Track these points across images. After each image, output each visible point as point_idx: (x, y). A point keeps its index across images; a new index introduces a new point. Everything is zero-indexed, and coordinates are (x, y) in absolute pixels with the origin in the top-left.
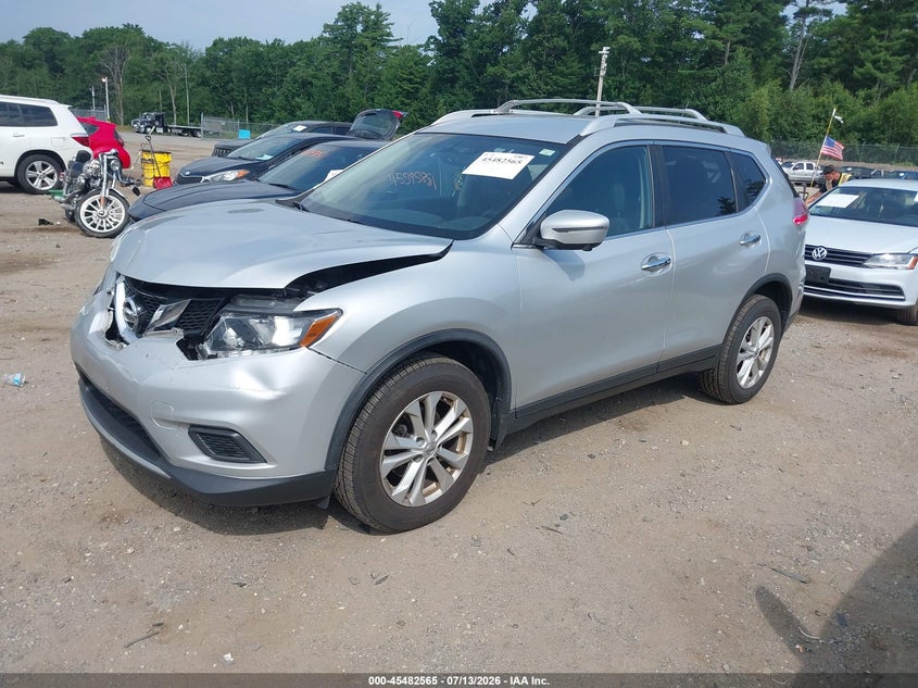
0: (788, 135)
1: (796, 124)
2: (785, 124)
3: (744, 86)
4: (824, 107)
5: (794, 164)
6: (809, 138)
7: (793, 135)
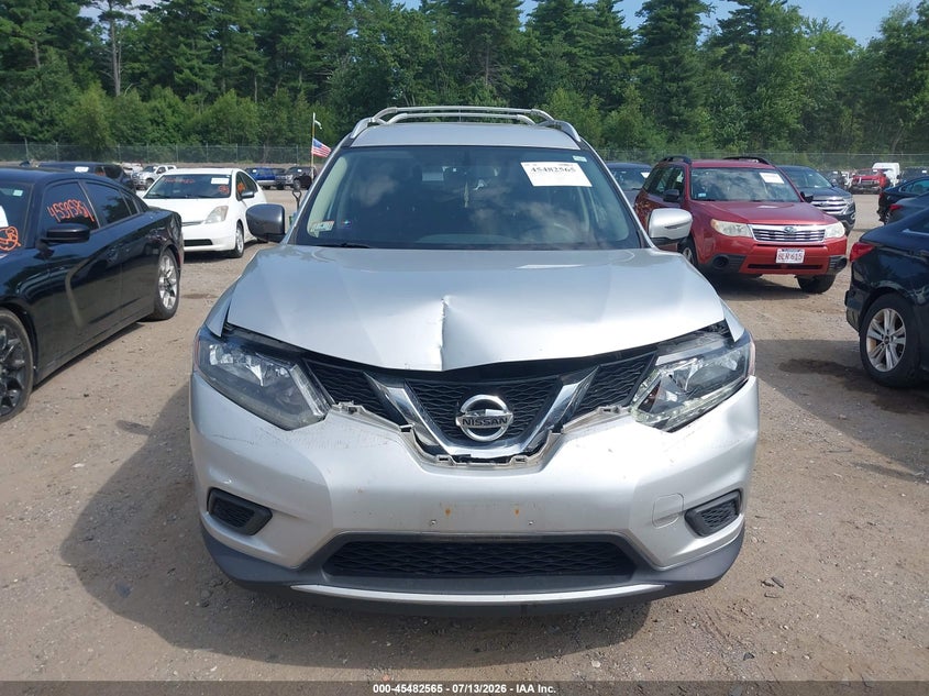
0: (133, 140)
1: (136, 129)
2: (124, 128)
3: (67, 90)
4: (158, 111)
5: (156, 168)
6: (153, 142)
7: (137, 140)
